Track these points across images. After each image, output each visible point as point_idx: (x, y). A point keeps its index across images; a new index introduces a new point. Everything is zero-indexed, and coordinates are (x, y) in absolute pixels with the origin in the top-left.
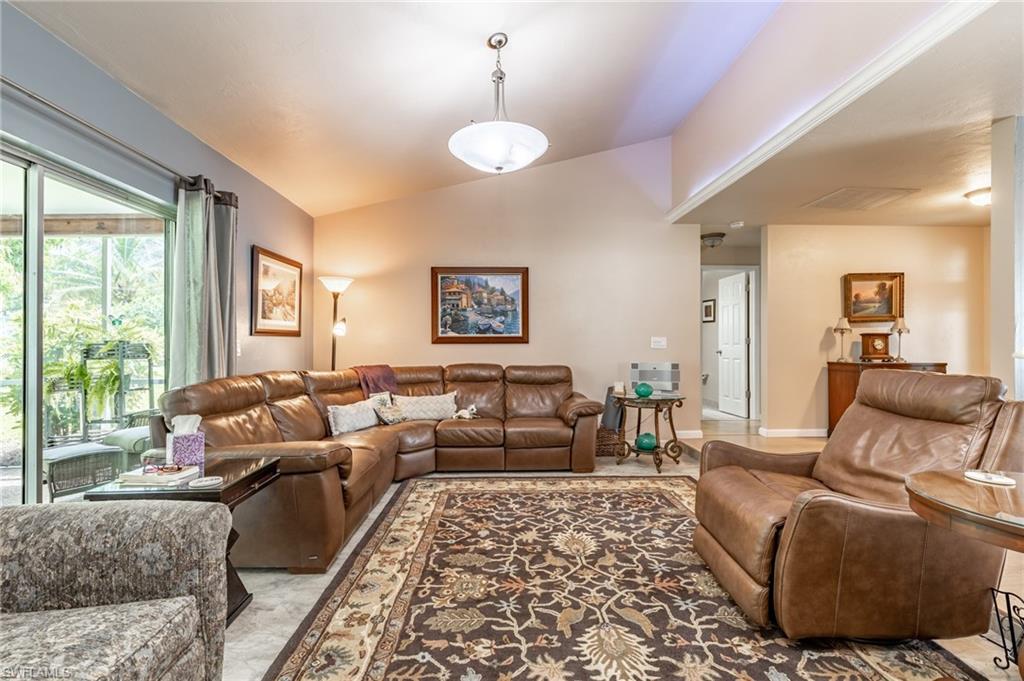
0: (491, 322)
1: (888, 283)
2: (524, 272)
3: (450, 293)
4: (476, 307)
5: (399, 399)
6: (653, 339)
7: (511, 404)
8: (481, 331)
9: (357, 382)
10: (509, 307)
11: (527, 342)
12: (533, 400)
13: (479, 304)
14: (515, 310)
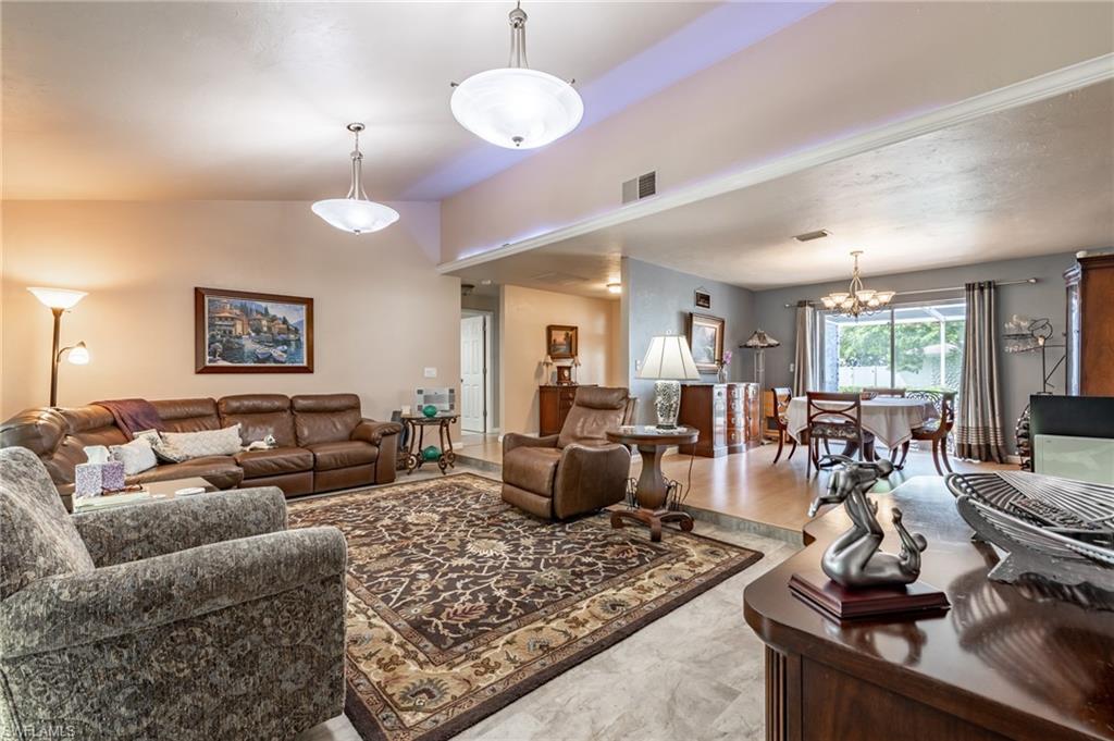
0: (272, 351)
1: (570, 333)
2: (309, 302)
3: (220, 318)
4: (253, 334)
5: (171, 436)
6: (426, 369)
7: (302, 433)
8: (259, 361)
9: (111, 419)
10: (292, 336)
11: (312, 372)
12: (326, 427)
13: (258, 331)
14: (299, 340)
